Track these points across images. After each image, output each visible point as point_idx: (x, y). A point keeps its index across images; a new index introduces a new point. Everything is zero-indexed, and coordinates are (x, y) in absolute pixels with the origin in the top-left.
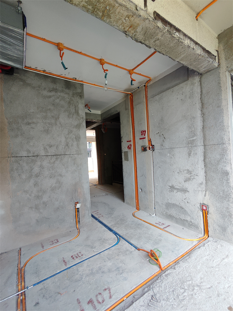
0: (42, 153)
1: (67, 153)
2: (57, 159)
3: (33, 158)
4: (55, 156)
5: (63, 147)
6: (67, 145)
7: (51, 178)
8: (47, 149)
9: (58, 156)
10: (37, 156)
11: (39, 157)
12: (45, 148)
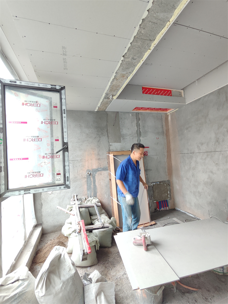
0: (197, 150)
1: (217, 150)
2: (208, 155)
3: (191, 154)
4: (206, 153)
5: (213, 143)
6: (217, 141)
7: (203, 172)
8: (199, 147)
9: (209, 153)
10: (193, 153)
11: (194, 154)
12: (198, 147)
